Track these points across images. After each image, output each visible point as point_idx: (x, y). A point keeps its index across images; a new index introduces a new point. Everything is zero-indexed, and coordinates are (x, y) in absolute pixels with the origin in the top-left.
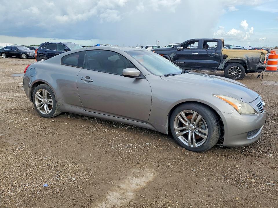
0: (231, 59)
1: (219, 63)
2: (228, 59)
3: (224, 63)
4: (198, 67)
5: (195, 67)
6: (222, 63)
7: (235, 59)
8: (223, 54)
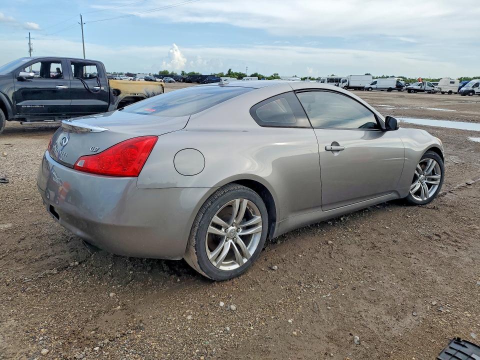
0: (126, 95)
1: (108, 104)
2: (121, 96)
3: (116, 103)
4: (67, 115)
5: (61, 115)
6: (114, 104)
7: (132, 95)
8: (112, 89)
